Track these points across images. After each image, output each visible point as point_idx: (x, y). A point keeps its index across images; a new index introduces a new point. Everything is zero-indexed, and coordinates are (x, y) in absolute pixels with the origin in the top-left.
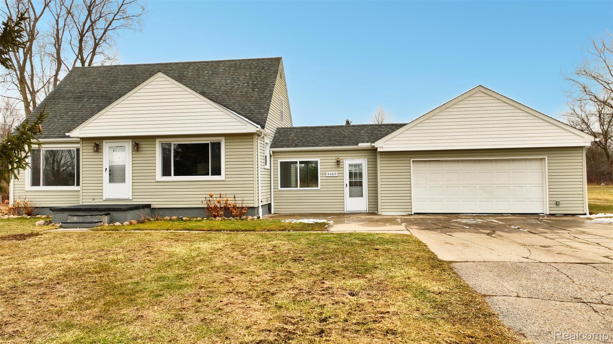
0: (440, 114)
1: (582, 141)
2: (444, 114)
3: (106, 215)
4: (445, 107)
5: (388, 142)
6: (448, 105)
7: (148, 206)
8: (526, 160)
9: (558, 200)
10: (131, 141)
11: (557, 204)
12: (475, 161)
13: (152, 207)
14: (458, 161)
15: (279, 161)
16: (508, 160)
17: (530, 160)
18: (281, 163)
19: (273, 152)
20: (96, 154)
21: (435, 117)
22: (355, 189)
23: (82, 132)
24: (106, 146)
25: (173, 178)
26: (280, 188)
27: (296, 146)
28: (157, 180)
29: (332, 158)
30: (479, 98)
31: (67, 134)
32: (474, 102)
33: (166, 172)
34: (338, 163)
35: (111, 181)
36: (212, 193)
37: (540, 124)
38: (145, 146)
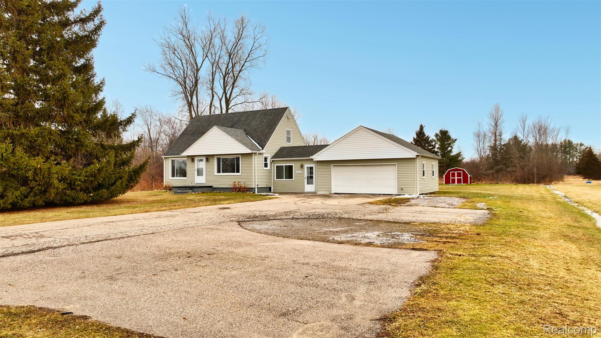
0: (343, 141)
1: (411, 155)
2: (344, 141)
3: (191, 189)
4: (345, 137)
5: (318, 156)
6: (346, 136)
7: (211, 187)
8: (388, 165)
9: (402, 187)
10: (205, 157)
11: (402, 189)
12: (363, 165)
13: (213, 187)
14: (355, 165)
15: (276, 165)
16: (380, 165)
17: (390, 165)
18: (276, 166)
19: (272, 161)
20: (192, 163)
21: (340, 143)
22: (310, 180)
23: (186, 153)
24: (196, 159)
25: (221, 174)
26: (276, 179)
27: (284, 157)
28: (215, 175)
29: (299, 164)
30: (361, 133)
31: (181, 154)
32: (358, 134)
33: (219, 171)
34: (302, 166)
35: (198, 175)
36: (235, 181)
37: (391, 146)
38: (211, 159)
